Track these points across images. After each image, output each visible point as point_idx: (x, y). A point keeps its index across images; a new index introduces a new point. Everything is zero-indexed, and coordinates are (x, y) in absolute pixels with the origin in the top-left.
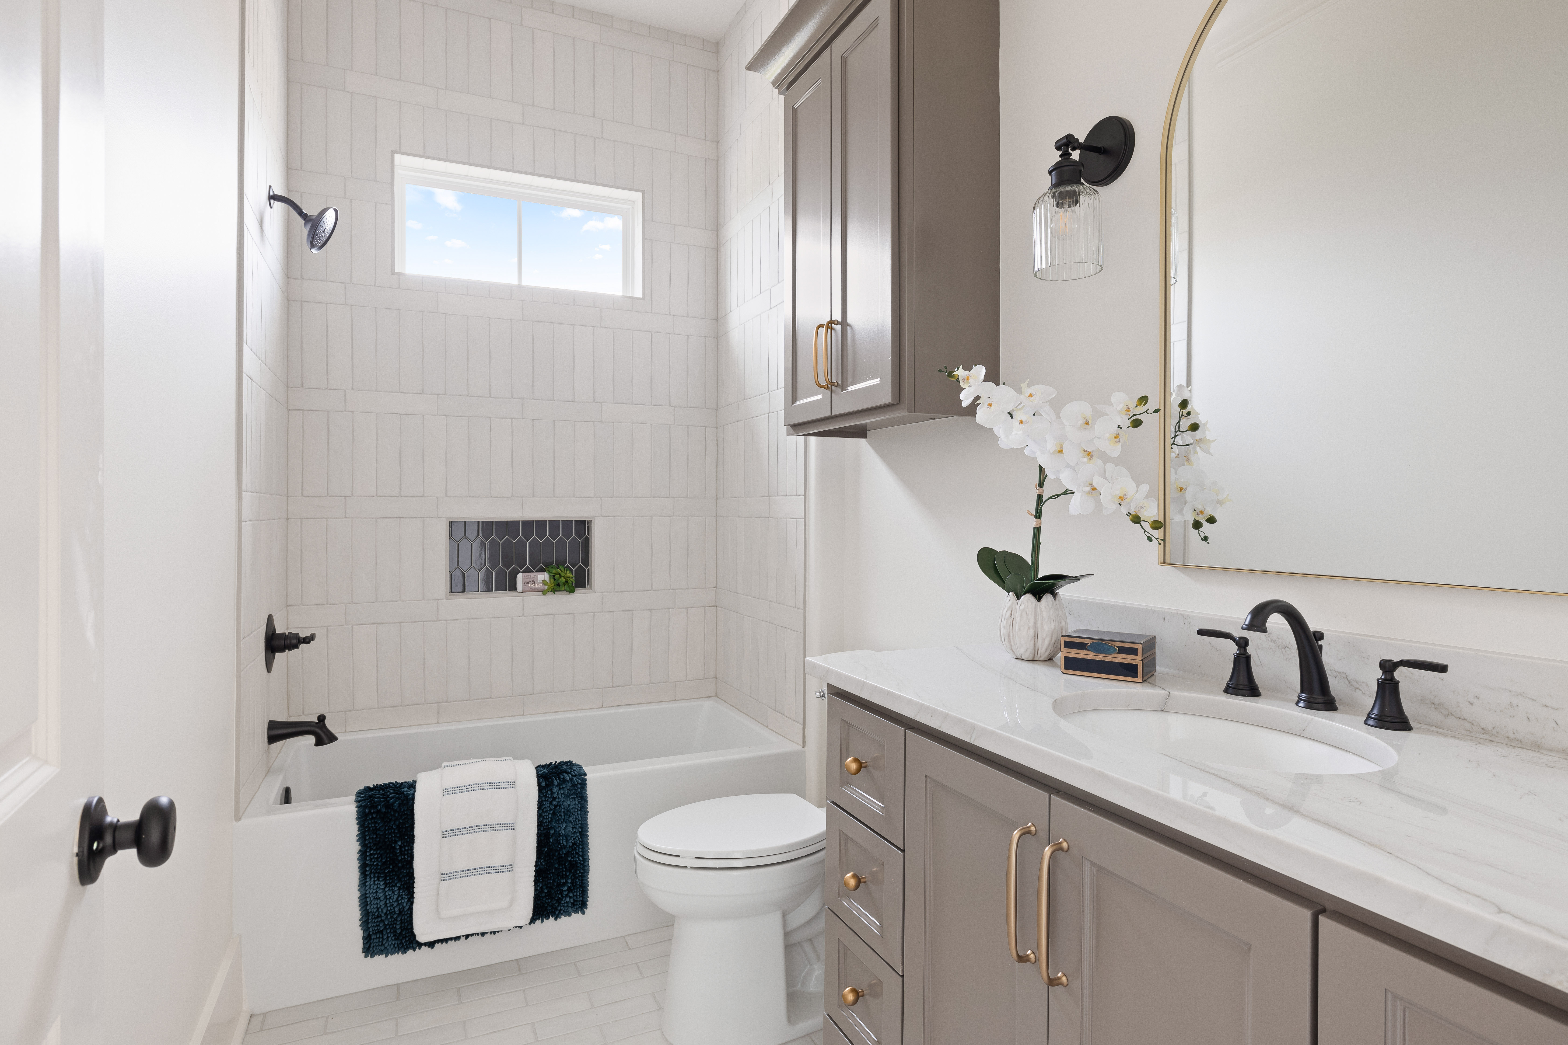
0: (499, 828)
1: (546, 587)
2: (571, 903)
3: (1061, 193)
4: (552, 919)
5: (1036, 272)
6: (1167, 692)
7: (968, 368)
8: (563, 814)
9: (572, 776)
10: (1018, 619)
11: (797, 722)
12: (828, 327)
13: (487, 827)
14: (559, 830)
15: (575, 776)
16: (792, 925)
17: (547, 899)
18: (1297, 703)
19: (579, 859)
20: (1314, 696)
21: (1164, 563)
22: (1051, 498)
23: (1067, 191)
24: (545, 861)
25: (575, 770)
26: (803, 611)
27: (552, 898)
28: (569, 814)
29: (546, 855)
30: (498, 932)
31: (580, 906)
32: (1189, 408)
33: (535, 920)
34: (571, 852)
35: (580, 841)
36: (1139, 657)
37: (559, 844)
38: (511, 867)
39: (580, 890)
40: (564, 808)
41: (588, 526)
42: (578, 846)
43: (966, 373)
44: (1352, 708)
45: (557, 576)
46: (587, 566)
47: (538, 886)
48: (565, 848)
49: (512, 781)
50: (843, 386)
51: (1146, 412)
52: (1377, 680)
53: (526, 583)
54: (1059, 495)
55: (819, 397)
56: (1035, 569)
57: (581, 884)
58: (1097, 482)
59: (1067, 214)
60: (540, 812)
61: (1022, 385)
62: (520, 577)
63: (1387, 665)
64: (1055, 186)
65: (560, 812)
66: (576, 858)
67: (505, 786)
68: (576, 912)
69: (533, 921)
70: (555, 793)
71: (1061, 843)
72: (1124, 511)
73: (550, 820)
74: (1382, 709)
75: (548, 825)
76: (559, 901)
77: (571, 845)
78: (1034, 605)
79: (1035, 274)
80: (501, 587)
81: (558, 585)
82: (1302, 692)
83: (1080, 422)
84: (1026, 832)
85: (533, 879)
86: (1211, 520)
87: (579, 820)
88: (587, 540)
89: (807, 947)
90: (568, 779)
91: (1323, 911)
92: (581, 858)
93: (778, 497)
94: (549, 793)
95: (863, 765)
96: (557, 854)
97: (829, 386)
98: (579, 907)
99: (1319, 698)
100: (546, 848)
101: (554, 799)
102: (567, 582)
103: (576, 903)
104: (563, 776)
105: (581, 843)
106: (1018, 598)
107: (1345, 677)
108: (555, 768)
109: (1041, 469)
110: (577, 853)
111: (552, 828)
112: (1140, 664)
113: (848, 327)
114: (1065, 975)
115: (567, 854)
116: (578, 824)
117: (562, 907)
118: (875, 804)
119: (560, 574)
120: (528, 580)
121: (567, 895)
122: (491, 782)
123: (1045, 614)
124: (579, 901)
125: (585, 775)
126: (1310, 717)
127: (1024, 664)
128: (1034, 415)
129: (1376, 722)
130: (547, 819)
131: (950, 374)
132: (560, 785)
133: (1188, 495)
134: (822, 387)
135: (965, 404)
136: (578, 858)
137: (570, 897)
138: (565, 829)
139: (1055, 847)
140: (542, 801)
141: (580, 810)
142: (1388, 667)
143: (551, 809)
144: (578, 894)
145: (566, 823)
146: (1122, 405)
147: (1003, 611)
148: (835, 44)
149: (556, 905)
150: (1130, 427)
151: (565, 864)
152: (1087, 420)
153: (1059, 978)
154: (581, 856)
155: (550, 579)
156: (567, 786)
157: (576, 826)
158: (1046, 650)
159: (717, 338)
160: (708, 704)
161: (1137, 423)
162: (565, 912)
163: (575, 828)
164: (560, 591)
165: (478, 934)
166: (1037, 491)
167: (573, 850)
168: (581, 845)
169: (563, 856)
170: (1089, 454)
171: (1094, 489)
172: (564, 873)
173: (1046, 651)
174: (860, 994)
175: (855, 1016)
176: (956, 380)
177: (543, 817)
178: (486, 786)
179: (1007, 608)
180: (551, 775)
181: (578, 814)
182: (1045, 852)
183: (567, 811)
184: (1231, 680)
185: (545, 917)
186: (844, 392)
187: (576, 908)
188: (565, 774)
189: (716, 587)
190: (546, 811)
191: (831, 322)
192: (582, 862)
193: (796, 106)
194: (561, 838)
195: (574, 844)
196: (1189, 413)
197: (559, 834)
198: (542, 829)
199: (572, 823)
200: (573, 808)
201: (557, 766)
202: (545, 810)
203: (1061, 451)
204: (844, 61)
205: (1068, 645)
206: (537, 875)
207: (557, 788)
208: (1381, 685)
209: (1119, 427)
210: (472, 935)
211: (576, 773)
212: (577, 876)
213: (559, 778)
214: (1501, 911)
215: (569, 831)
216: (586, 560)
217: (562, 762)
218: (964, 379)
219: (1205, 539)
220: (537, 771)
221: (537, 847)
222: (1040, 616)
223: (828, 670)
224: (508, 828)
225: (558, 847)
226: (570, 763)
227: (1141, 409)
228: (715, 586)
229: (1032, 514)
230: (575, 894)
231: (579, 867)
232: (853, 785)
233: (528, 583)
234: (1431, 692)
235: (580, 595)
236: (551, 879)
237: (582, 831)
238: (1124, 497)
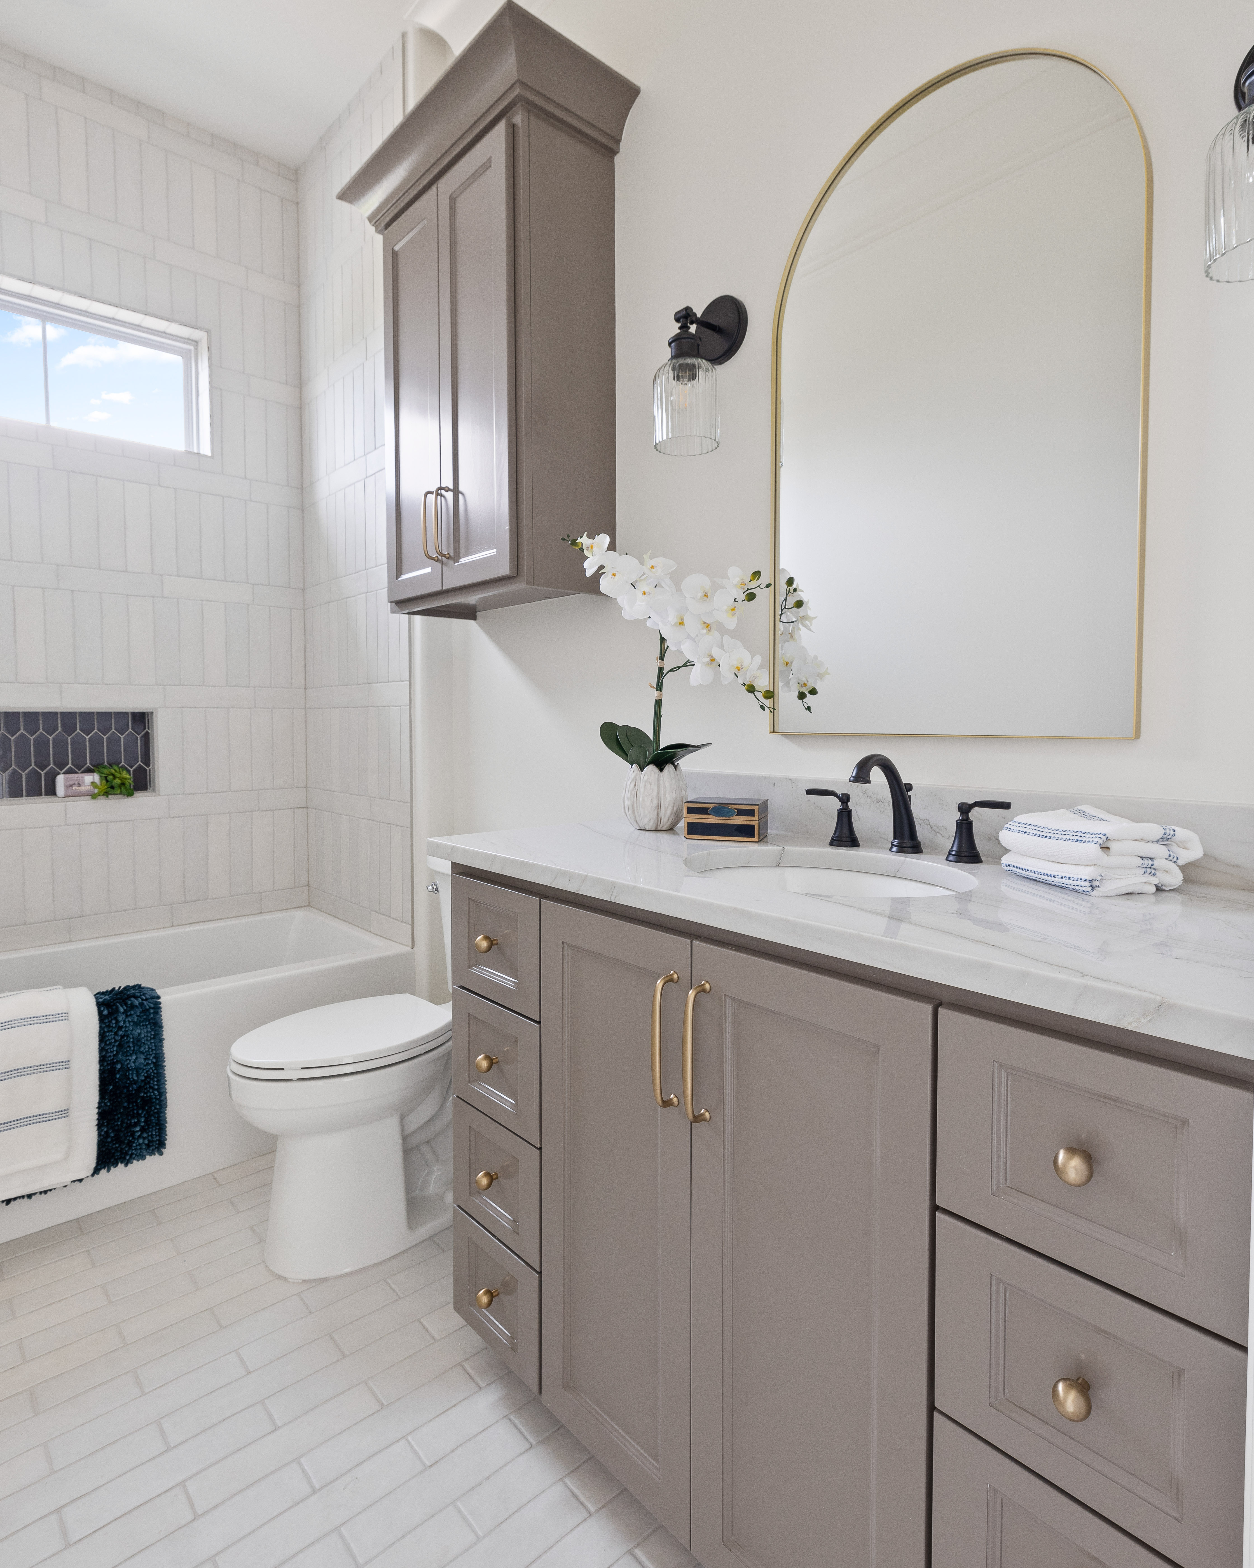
0: (48, 1069)
1: (96, 791)
2: (145, 1144)
3: (681, 365)
4: (121, 1166)
5: (657, 444)
6: (782, 848)
7: (591, 536)
8: (131, 1045)
9: (143, 1000)
10: (642, 790)
11: (405, 923)
12: (438, 494)
13: (32, 1069)
14: (128, 1064)
15: (146, 1000)
16: (410, 1128)
17: (114, 1144)
18: (891, 850)
19: (154, 1094)
20: (905, 841)
21: (774, 732)
22: (671, 670)
23: (687, 364)
24: (110, 1101)
25: (146, 994)
26: (409, 805)
27: (121, 1143)
28: (139, 1044)
29: (112, 1093)
30: (51, 1190)
31: (157, 1146)
32: (794, 586)
33: (100, 1169)
34: (144, 1086)
35: (154, 1073)
36: (756, 818)
37: (129, 1079)
38: (66, 1112)
39: (156, 1129)
40: (133, 1038)
41: (148, 720)
42: (153, 1079)
43: (591, 541)
44: (935, 850)
45: (110, 778)
46: (148, 765)
47: (102, 1131)
48: (135, 1084)
49: (64, 1012)
50: (456, 558)
51: (759, 586)
52: (956, 821)
53: (69, 786)
54: (679, 668)
55: (428, 570)
56: (656, 741)
57: (157, 1122)
58: (716, 653)
59: (685, 389)
60: (103, 1045)
61: (644, 556)
62: (60, 780)
63: (964, 808)
64: (673, 357)
65: (128, 1042)
66: (150, 1093)
67: (54, 1019)
68: (151, 1153)
69: (96, 1171)
70: (120, 1021)
71: (704, 985)
72: (740, 680)
73: (115, 1053)
74: (960, 846)
75: (113, 1059)
76: (130, 1144)
77: (143, 1078)
78: (657, 775)
79: (656, 446)
80: (34, 791)
81: (112, 787)
82: (895, 838)
83: (700, 594)
84: (669, 980)
85: (96, 1122)
86: (813, 692)
87: (153, 1050)
88: (147, 734)
89: (425, 1149)
90: (137, 1004)
91: (941, 1004)
92: (156, 1092)
93: (379, 684)
94: (114, 1022)
95: (494, 942)
96: (125, 1091)
97: (440, 557)
98: (156, 1148)
99: (908, 842)
100: (111, 1085)
101: (120, 1028)
102: (123, 784)
103: (151, 1144)
104: (131, 1001)
105: (155, 1075)
106: (642, 769)
107: (928, 823)
108: (120, 993)
109: (663, 640)
110: (151, 1087)
111: (118, 1062)
112: (756, 824)
113: (460, 495)
114: (707, 1111)
115: (139, 1090)
116: (151, 1055)
117: (134, 1151)
118: (507, 981)
119: (113, 775)
120: (72, 783)
121: (139, 1137)
122: (35, 1016)
123: (667, 784)
124: (155, 1141)
125: (159, 997)
126: (903, 858)
127: (647, 833)
128: (655, 587)
129: (956, 858)
130: (111, 1052)
131: (574, 543)
132: (127, 1012)
133: (794, 667)
134: (432, 558)
135: (589, 574)
136: (152, 1092)
137: (144, 1138)
138: (135, 1061)
139: (698, 989)
140: (104, 1032)
141: (154, 1038)
142: (965, 809)
143: (116, 1041)
144: (154, 1133)
145: (136, 1054)
146: (738, 579)
147: (626, 783)
148: (442, 183)
149: (127, 1149)
150: (744, 600)
151: (136, 1102)
152: (706, 593)
153: (703, 1114)
154: (156, 1090)
155: (101, 780)
156: (136, 1013)
157: (148, 1056)
158: (669, 819)
159: (303, 510)
160: (300, 914)
161: (751, 597)
162: (138, 1156)
163: (148, 1059)
164: (114, 794)
165: (23, 1197)
166: (658, 664)
167: (146, 1084)
168: (156, 1077)
169: (134, 1092)
170: (708, 626)
171: (713, 660)
172: (135, 1112)
173: (668, 821)
174: (494, 1177)
175: (489, 1201)
176: (580, 549)
177: (107, 1050)
178: (28, 1021)
179: (631, 780)
180: (115, 1002)
181: (151, 1043)
182: (689, 995)
183: (138, 1041)
184: (834, 834)
185: (113, 1165)
186: (456, 564)
187: (151, 1149)
188: (132, 999)
189: (306, 787)
190: (110, 1044)
191: (441, 488)
192: (158, 1097)
193: (396, 248)
194: (131, 1072)
195: (146, 1077)
196: (795, 590)
197: (128, 1068)
198: (105, 1064)
199: (143, 1053)
200: (145, 1036)
201: (122, 991)
202: (108, 1042)
203: (682, 623)
204: (452, 201)
205: (691, 811)
206: (100, 1118)
207: (124, 1016)
208: (959, 825)
209: (735, 600)
210: (15, 1199)
211: (148, 996)
212: (152, 1113)
213: (126, 1004)
214: (1084, 975)
215: (141, 1063)
216: (147, 758)
217: (128, 986)
218: (588, 548)
219: (809, 709)
220: (97, 999)
221: (100, 1086)
222: (662, 786)
223: (453, 848)
224: (61, 1067)
225: (127, 1083)
226: (138, 987)
227: (755, 583)
228: (305, 785)
229: (653, 687)
230: (150, 1134)
231: (154, 1102)
232: (482, 966)
233: (71, 786)
234: (995, 830)
235: (140, 798)
236: (118, 1121)
237: (157, 1062)
238: (741, 667)
